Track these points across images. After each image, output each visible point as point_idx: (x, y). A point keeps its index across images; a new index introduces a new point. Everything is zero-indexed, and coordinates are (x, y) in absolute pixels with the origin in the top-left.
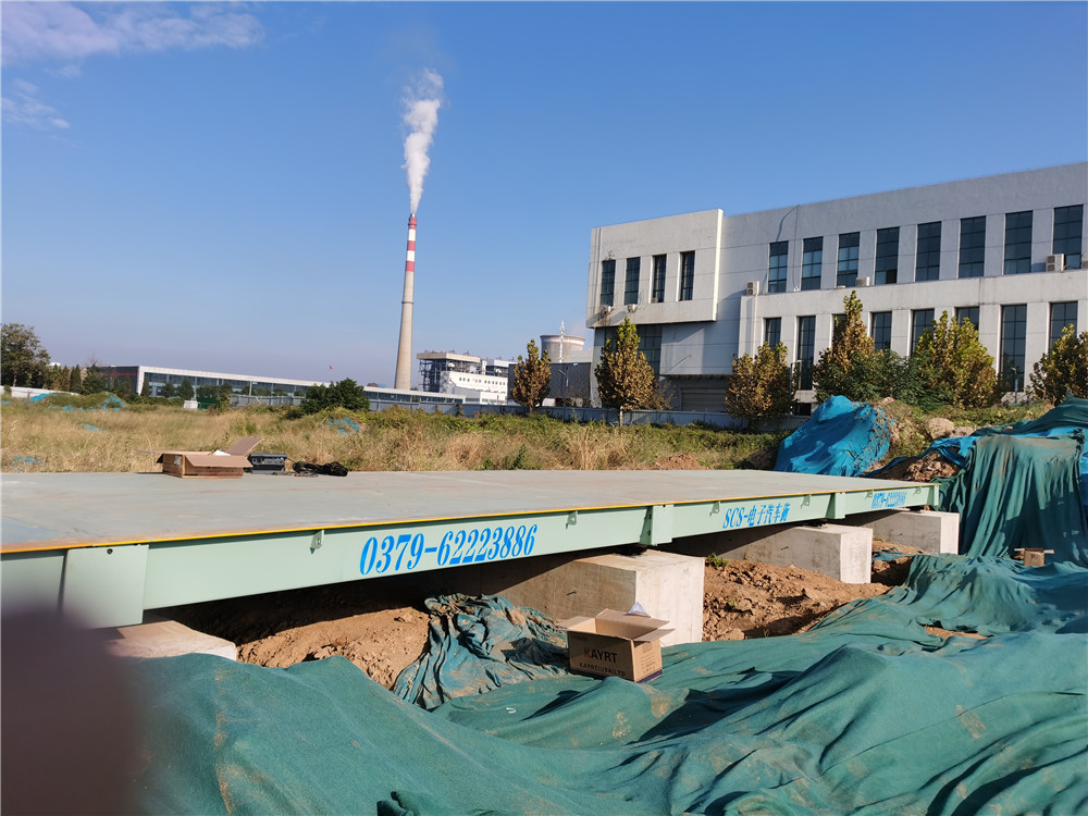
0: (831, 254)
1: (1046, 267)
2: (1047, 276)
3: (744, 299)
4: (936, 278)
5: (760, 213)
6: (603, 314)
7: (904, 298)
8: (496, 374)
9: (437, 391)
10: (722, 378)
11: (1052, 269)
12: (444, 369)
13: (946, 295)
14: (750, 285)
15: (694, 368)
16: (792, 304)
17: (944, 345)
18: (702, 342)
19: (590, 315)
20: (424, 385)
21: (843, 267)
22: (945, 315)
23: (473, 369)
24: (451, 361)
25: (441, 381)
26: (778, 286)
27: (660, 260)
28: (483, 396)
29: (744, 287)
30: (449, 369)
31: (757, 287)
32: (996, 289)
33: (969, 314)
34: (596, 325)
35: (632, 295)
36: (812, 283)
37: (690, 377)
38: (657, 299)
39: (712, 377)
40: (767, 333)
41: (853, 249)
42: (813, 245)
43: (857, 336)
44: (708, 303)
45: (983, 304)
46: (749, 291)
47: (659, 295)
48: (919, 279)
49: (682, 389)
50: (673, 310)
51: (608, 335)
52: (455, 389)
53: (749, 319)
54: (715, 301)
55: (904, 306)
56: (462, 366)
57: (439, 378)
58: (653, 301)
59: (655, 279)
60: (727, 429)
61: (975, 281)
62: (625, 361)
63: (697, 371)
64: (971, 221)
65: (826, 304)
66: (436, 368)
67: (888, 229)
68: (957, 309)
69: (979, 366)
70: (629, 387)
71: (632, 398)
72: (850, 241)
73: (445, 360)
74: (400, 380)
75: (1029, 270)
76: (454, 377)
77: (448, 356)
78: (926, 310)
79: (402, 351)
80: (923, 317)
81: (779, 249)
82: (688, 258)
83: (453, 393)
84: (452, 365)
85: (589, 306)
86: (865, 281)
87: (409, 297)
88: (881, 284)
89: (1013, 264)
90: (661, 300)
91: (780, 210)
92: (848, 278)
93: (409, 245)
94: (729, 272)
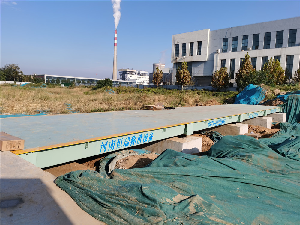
0: (240, 41)
3: (215, 55)
4: (269, 48)
5: (220, 30)
6: (176, 59)
7: (259, 54)
8: (141, 75)
9: (124, 80)
10: (209, 76)
12: (126, 74)
13: (271, 53)
14: (217, 50)
15: (201, 74)
16: (229, 56)
17: (271, 67)
18: (203, 67)
19: (172, 59)
20: (121, 78)
21: (244, 45)
22: (271, 58)
23: (134, 73)
24: (128, 71)
25: (125, 77)
26: (225, 51)
27: (192, 44)
28: (137, 81)
29: (215, 51)
30: (127, 74)
31: (219, 51)
32: (286, 51)
33: (278, 58)
34: (174, 62)
35: (184, 54)
36: (235, 49)
37: (200, 76)
38: (191, 55)
39: (206, 76)
40: (221, 64)
41: (246, 40)
42: (235, 39)
43: (248, 65)
44: (205, 56)
45: (282, 55)
46: (217, 52)
47: (191, 53)
48: (265, 48)
49: (198, 80)
50: (195, 58)
51: (178, 65)
52: (129, 79)
53: (217, 60)
54: (207, 55)
55: (260, 56)
56: (131, 73)
57: (125, 76)
58: (190, 55)
59: (190, 49)
60: (212, 91)
61: (280, 49)
62: (184, 73)
63: (202, 75)
64: (279, 32)
65: (239, 55)
66: (124, 74)
67: (256, 34)
68: (275, 57)
69: (281, 73)
70: (185, 80)
71: (186, 82)
72: (246, 37)
73: (126, 71)
74: (114, 77)
75: (295, 45)
76: (129, 76)
77: (127, 70)
78: (266, 57)
79: (114, 69)
80: (265, 59)
81: (226, 40)
82: (200, 43)
83: (129, 81)
84: (128, 73)
85: (172, 57)
86: (250, 49)
87: (116, 53)
88: (254, 50)
89: (291, 44)
90: (192, 55)
91: (226, 29)
92: (245, 48)
93: (115, 38)
94: (211, 47)
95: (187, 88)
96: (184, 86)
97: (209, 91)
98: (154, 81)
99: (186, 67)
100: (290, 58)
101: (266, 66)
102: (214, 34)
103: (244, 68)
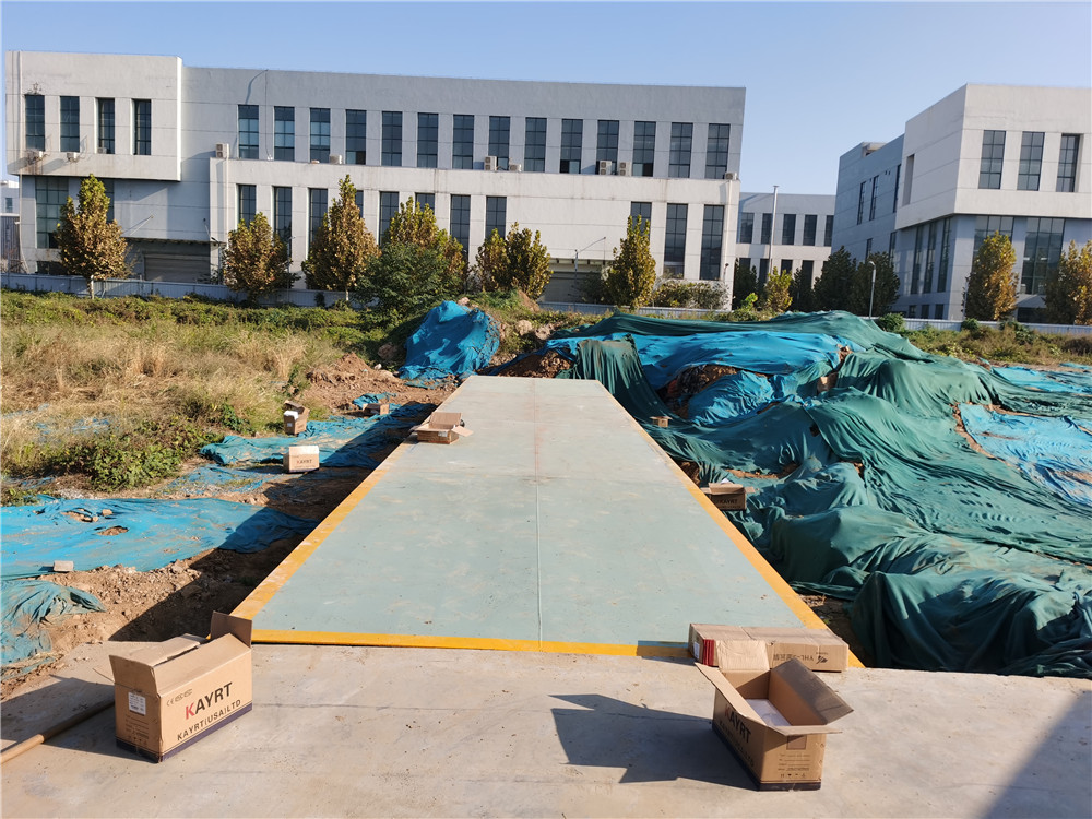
1: (483, 166)
2: (485, 173)
3: (213, 162)
4: (399, 164)
5: (225, 70)
6: (31, 160)
7: (373, 179)
10: (192, 243)
11: (488, 168)
13: (408, 180)
14: (220, 147)
15: (159, 231)
16: (267, 173)
17: (412, 228)
18: (166, 204)
21: (316, 143)
22: (411, 201)
26: (250, 152)
27: (106, 106)
29: (211, 148)
31: (227, 150)
32: (448, 181)
33: (426, 199)
34: (22, 172)
35: (71, 141)
36: (285, 153)
37: (153, 242)
38: (105, 150)
39: (180, 243)
40: (240, 199)
41: (324, 125)
42: (285, 114)
44: (170, 158)
45: (437, 192)
46: (218, 153)
47: (107, 143)
48: (385, 163)
49: (144, 253)
50: (125, 163)
51: (46, 185)
53: (220, 183)
54: (179, 160)
55: (373, 187)
58: (100, 151)
59: (100, 126)
61: (431, 171)
63: (162, 235)
64: (426, 116)
65: (302, 176)
67: (356, 111)
68: (417, 194)
72: (321, 116)
75: (471, 167)
78: (391, 192)
80: (389, 199)
81: (249, 112)
82: (143, 108)
85: (10, 147)
86: (338, 159)
88: (351, 164)
89: (460, 159)
90: (110, 151)
91: (247, 71)
92: (321, 153)
94: (194, 129)
95: (108, 287)
96: (99, 280)
97: (215, 303)
99: (102, 201)
100: (461, 204)
101: (398, 225)
102: (202, 82)
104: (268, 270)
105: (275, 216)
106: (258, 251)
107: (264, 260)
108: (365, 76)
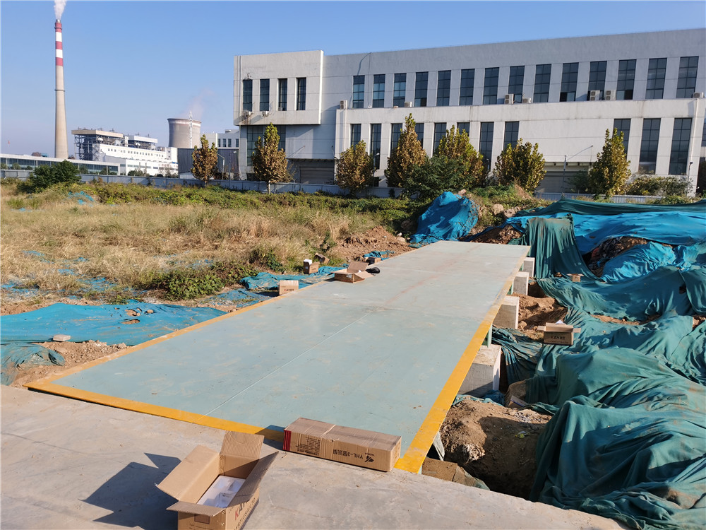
0: (390, 85)
1: (504, 101)
2: (505, 106)
3: (338, 111)
4: (448, 104)
5: (347, 56)
6: (245, 117)
7: (430, 116)
8: (137, 147)
9: (91, 160)
10: (325, 161)
11: (507, 102)
12: (95, 142)
13: (452, 115)
14: (342, 102)
15: (308, 155)
16: (367, 116)
17: (453, 145)
18: (312, 138)
19: (236, 117)
20: (80, 154)
21: (397, 95)
22: (453, 128)
23: (118, 142)
24: (100, 136)
25: (93, 152)
26: (359, 104)
27: (283, 83)
28: (128, 162)
29: (338, 103)
30: (99, 142)
31: (346, 104)
32: (479, 113)
33: (464, 126)
34: (241, 124)
35: (265, 105)
36: (378, 103)
37: (305, 160)
38: (282, 109)
39: (319, 161)
40: (352, 133)
41: (402, 83)
42: (380, 79)
43: (412, 141)
44: (315, 112)
45: (472, 121)
46: (341, 106)
47: (283, 105)
48: (438, 105)
49: (300, 167)
50: (292, 116)
51: (252, 131)
52: (105, 158)
53: (342, 124)
54: (320, 112)
55: (430, 121)
56: (109, 140)
57: (91, 149)
58: (279, 110)
59: (280, 95)
61: (468, 108)
62: (272, 152)
63: (309, 157)
64: (466, 71)
65: (389, 116)
66: (88, 142)
67: (422, 73)
68: (458, 123)
69: (474, 160)
70: (275, 168)
71: (277, 175)
72: (401, 78)
73: (95, 135)
74: (59, 150)
75: (496, 102)
76: (104, 148)
77: (98, 132)
78: (442, 123)
79: (59, 127)
80: (440, 127)
81: (359, 80)
82: (302, 82)
83: (104, 161)
84: (101, 139)
85: (235, 110)
86: (409, 104)
87: (61, 86)
88: (418, 106)
89: (488, 98)
90: (284, 109)
91: (359, 55)
92: (400, 102)
93: (57, 45)
94: (329, 93)
95: (278, 187)
96: (274, 183)
97: (332, 196)
98: (197, 169)
99: (276, 138)
100: (487, 128)
101: (444, 144)
102: (334, 63)
103: (405, 146)
104: (361, 175)
105: (371, 142)
106: (356, 164)
107: (359, 169)
108: (428, 49)
